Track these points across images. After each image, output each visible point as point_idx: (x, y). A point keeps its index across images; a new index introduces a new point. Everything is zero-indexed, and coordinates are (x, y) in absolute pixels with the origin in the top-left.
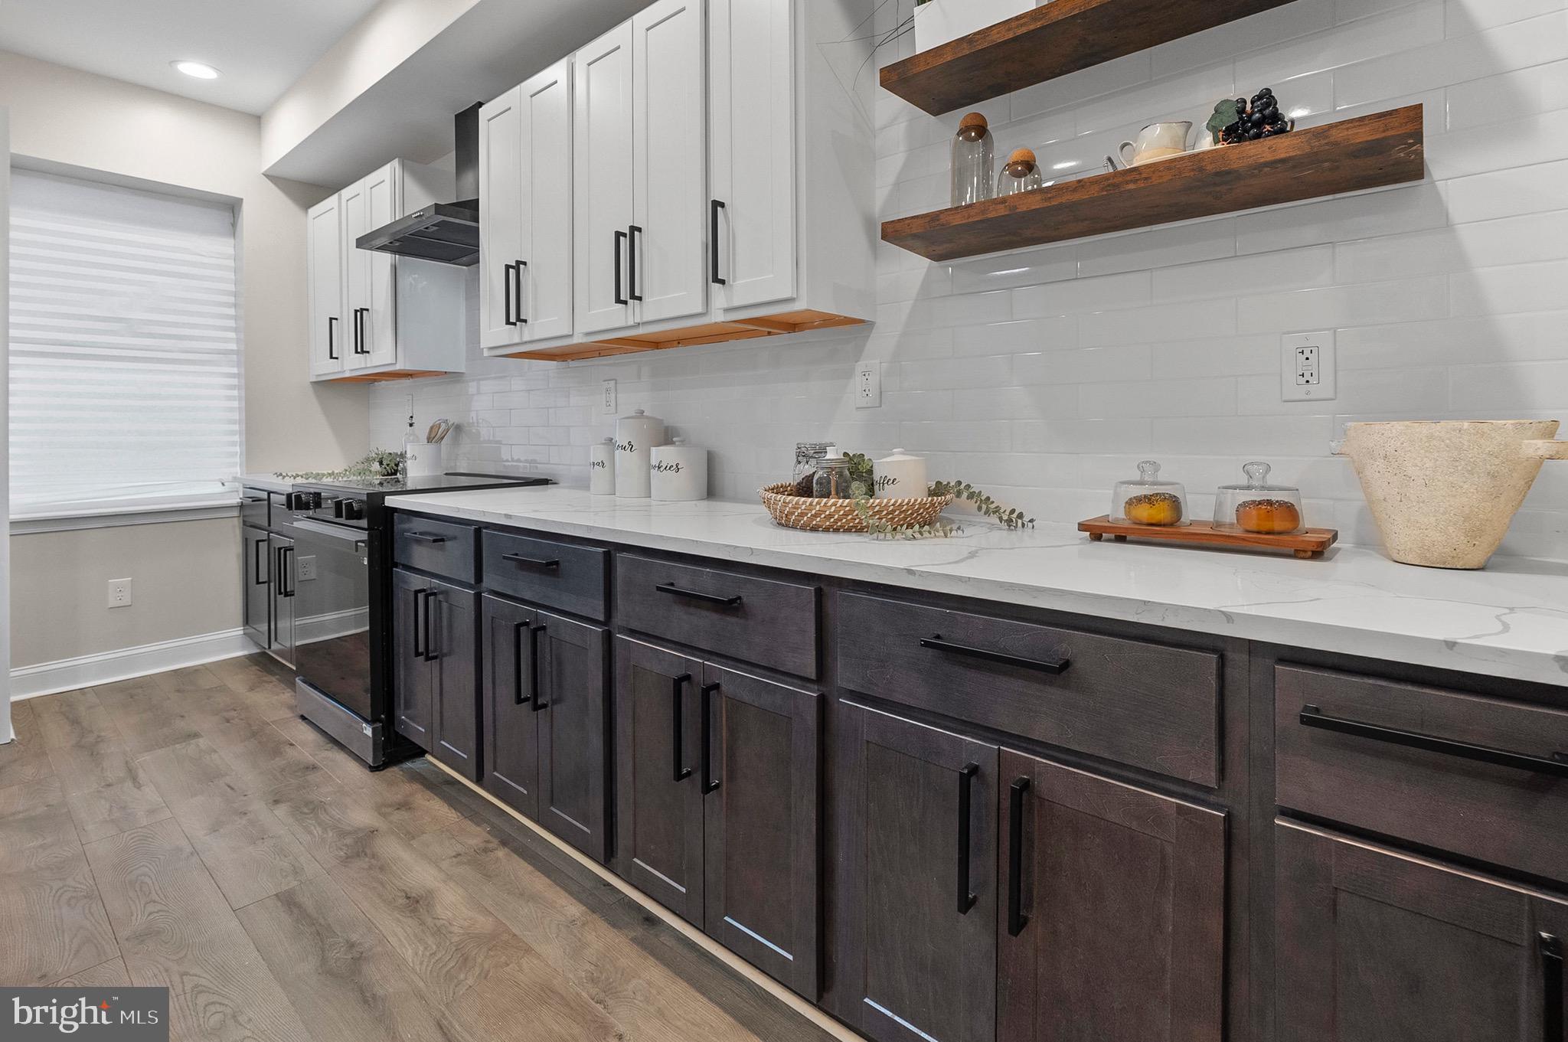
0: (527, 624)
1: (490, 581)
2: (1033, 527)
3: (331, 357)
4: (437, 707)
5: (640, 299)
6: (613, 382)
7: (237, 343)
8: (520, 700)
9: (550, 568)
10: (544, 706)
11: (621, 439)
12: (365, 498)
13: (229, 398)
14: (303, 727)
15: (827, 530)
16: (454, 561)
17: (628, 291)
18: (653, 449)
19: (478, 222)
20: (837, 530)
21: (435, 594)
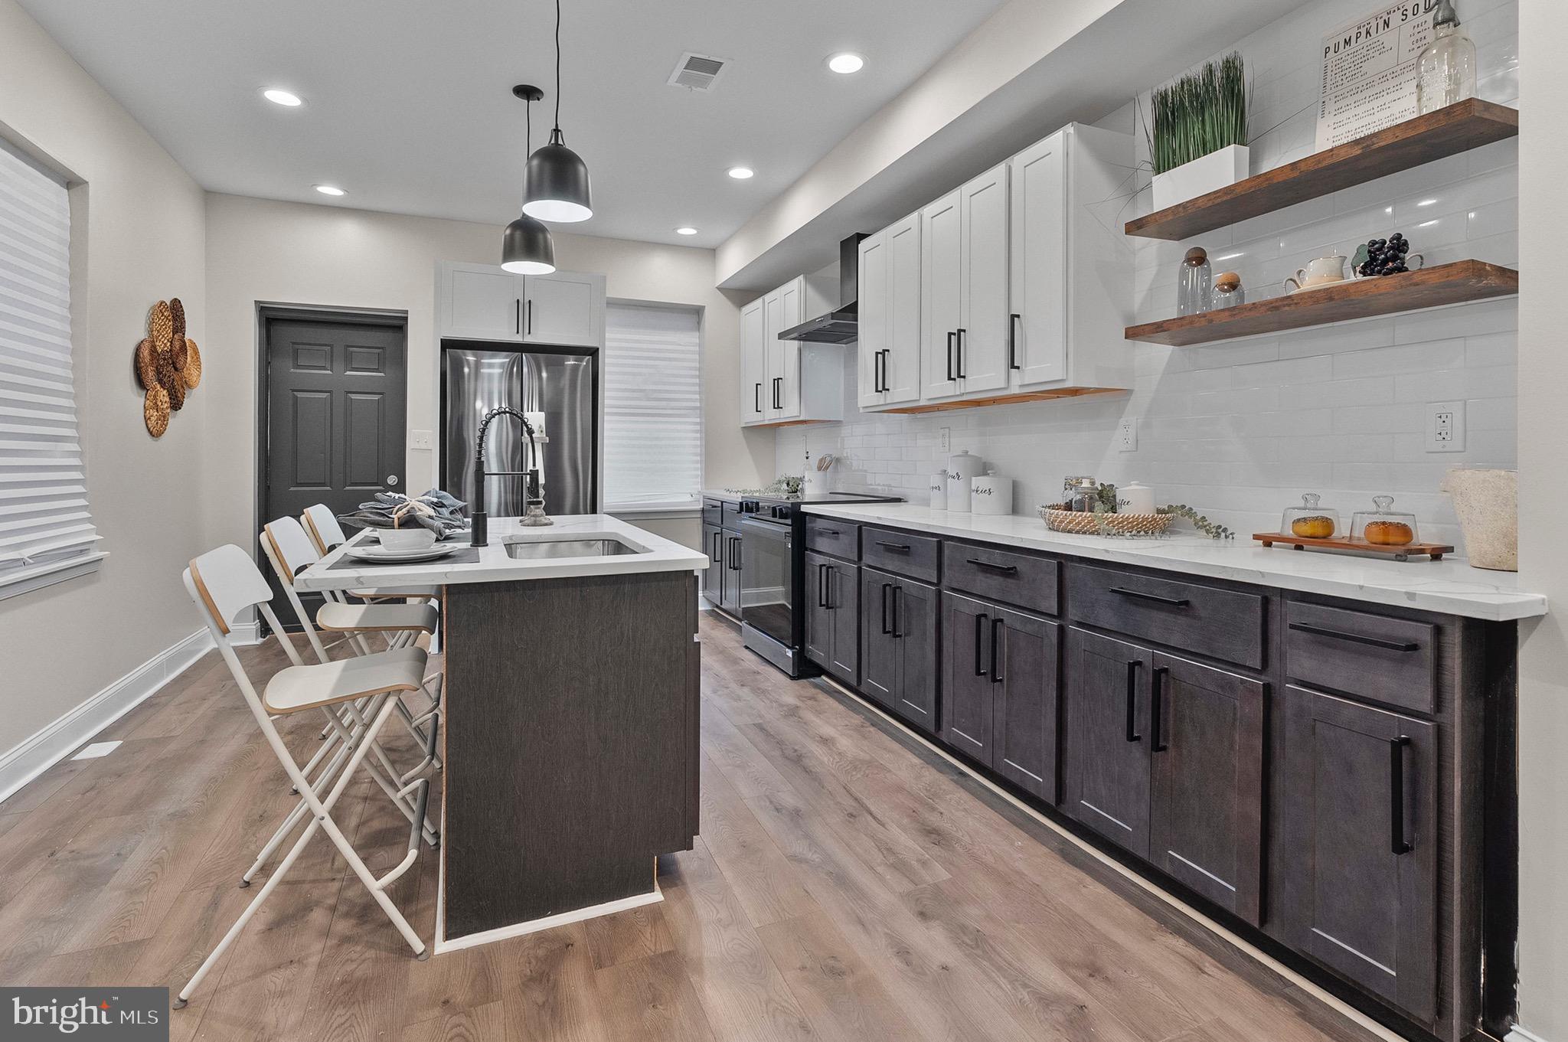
0: (890, 585)
1: (867, 559)
2: (1233, 538)
3: (757, 411)
4: (832, 641)
5: (964, 377)
6: (947, 430)
7: (700, 402)
8: (885, 632)
9: (905, 551)
10: (900, 636)
11: (952, 471)
12: (790, 506)
13: (695, 439)
14: (747, 652)
15: (1078, 532)
16: (844, 546)
17: (955, 371)
18: (973, 478)
19: (857, 321)
20: (1084, 533)
21: (832, 567)
